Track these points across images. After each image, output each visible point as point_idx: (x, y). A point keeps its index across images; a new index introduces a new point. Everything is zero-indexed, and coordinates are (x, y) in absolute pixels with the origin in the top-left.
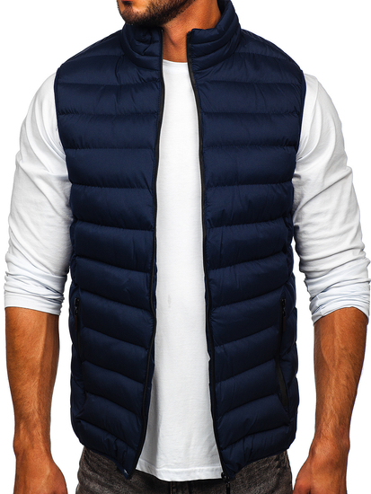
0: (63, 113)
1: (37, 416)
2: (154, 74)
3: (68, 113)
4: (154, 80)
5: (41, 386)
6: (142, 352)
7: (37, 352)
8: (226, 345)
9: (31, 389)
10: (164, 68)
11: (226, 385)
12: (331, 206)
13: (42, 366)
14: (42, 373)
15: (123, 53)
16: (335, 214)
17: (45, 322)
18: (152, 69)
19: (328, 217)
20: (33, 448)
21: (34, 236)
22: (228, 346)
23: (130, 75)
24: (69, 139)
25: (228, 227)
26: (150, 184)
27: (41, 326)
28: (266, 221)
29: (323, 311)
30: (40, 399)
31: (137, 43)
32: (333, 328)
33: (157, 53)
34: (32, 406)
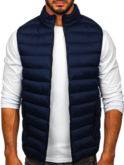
0: (20, 43)
1: (12, 143)
2: (51, 31)
3: (21, 43)
4: (51, 33)
5: (14, 133)
6: (46, 122)
7: (12, 122)
8: (75, 118)
9: (10, 134)
10: (55, 28)
11: (75, 131)
12: (111, 78)
13: (14, 126)
14: (14, 129)
15: (40, 23)
16: (112, 80)
17: (15, 112)
18: (50, 29)
19: (110, 81)
20: (11, 154)
21: (12, 86)
22: (76, 118)
23: (43, 31)
24: (22, 53)
25: (77, 80)
26: (49, 68)
27: (14, 113)
28: (91, 79)
29: (107, 110)
30: (13, 137)
31: (46, 19)
32: (110, 116)
33: (53, 23)
34: (11, 140)
